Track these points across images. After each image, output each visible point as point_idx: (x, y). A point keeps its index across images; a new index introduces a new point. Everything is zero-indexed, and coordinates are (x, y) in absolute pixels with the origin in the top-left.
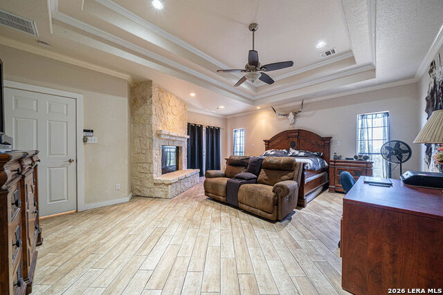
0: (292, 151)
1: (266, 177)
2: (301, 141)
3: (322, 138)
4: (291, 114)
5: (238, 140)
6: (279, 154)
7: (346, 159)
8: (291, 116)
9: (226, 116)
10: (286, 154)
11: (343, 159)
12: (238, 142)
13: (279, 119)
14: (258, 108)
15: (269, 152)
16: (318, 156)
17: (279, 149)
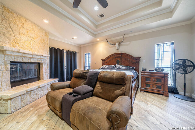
0: (118, 66)
1: (101, 91)
2: (123, 60)
3: (135, 58)
4: (117, 44)
5: (87, 59)
6: (110, 67)
7: (150, 71)
8: (117, 45)
9: (80, 45)
10: (114, 68)
11: (148, 70)
12: (87, 61)
13: (110, 47)
14: (98, 40)
15: (104, 66)
16: (133, 69)
17: (110, 65)
